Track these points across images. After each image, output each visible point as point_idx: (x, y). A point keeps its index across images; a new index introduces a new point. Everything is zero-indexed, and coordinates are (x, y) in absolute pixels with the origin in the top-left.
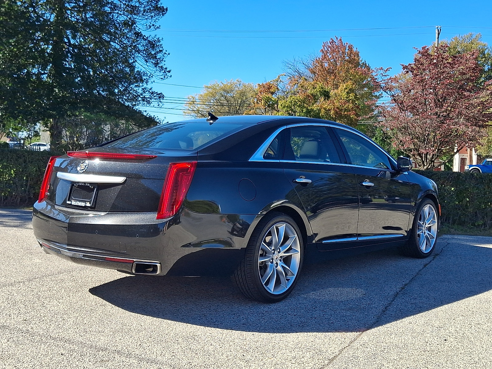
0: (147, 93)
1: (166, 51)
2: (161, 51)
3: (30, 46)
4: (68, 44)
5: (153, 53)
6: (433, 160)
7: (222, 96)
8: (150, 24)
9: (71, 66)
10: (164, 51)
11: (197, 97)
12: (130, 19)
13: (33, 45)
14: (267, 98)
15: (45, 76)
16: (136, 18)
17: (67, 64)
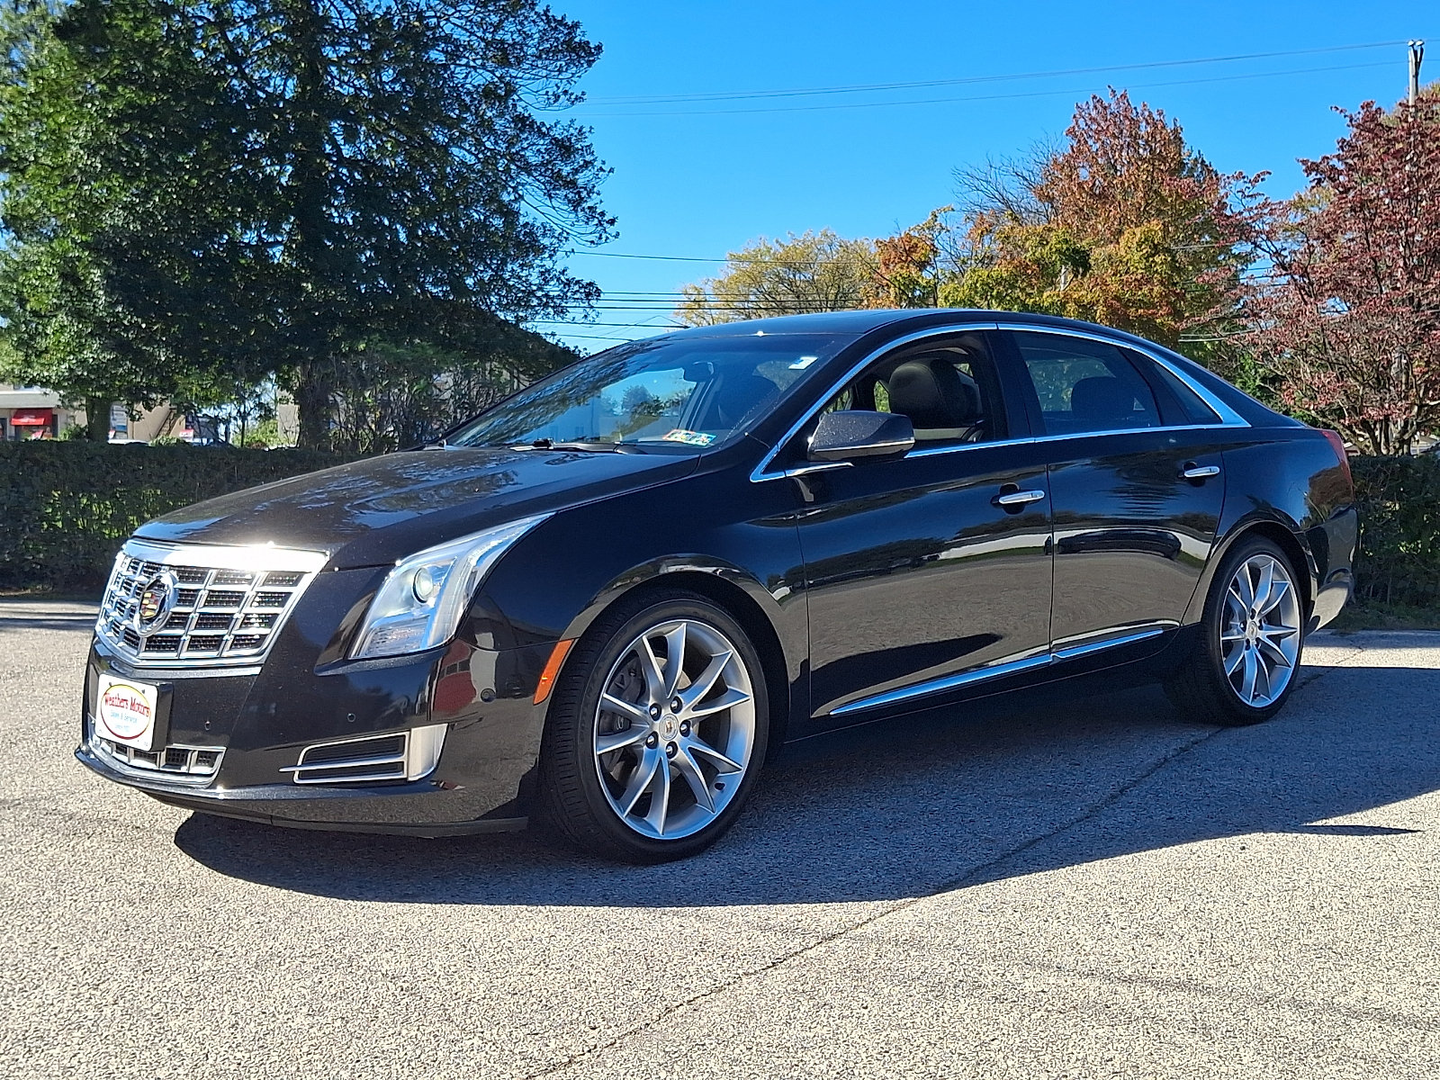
0: (552, 283)
1: (604, 163)
2: (587, 164)
3: (234, 169)
4: (335, 159)
5: (566, 170)
6: (1406, 437)
7: (782, 281)
8: (555, 88)
9: (345, 219)
10: (598, 164)
11: (708, 289)
12: (501, 78)
13: (240, 167)
14: (904, 278)
15: (277, 251)
16: (516, 77)
17: (335, 214)
